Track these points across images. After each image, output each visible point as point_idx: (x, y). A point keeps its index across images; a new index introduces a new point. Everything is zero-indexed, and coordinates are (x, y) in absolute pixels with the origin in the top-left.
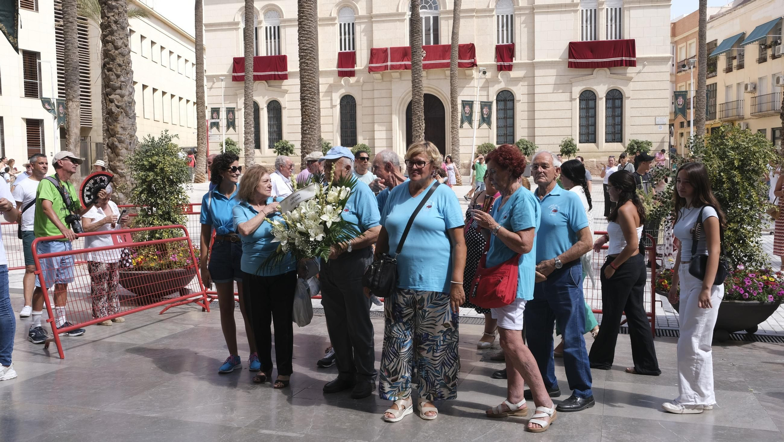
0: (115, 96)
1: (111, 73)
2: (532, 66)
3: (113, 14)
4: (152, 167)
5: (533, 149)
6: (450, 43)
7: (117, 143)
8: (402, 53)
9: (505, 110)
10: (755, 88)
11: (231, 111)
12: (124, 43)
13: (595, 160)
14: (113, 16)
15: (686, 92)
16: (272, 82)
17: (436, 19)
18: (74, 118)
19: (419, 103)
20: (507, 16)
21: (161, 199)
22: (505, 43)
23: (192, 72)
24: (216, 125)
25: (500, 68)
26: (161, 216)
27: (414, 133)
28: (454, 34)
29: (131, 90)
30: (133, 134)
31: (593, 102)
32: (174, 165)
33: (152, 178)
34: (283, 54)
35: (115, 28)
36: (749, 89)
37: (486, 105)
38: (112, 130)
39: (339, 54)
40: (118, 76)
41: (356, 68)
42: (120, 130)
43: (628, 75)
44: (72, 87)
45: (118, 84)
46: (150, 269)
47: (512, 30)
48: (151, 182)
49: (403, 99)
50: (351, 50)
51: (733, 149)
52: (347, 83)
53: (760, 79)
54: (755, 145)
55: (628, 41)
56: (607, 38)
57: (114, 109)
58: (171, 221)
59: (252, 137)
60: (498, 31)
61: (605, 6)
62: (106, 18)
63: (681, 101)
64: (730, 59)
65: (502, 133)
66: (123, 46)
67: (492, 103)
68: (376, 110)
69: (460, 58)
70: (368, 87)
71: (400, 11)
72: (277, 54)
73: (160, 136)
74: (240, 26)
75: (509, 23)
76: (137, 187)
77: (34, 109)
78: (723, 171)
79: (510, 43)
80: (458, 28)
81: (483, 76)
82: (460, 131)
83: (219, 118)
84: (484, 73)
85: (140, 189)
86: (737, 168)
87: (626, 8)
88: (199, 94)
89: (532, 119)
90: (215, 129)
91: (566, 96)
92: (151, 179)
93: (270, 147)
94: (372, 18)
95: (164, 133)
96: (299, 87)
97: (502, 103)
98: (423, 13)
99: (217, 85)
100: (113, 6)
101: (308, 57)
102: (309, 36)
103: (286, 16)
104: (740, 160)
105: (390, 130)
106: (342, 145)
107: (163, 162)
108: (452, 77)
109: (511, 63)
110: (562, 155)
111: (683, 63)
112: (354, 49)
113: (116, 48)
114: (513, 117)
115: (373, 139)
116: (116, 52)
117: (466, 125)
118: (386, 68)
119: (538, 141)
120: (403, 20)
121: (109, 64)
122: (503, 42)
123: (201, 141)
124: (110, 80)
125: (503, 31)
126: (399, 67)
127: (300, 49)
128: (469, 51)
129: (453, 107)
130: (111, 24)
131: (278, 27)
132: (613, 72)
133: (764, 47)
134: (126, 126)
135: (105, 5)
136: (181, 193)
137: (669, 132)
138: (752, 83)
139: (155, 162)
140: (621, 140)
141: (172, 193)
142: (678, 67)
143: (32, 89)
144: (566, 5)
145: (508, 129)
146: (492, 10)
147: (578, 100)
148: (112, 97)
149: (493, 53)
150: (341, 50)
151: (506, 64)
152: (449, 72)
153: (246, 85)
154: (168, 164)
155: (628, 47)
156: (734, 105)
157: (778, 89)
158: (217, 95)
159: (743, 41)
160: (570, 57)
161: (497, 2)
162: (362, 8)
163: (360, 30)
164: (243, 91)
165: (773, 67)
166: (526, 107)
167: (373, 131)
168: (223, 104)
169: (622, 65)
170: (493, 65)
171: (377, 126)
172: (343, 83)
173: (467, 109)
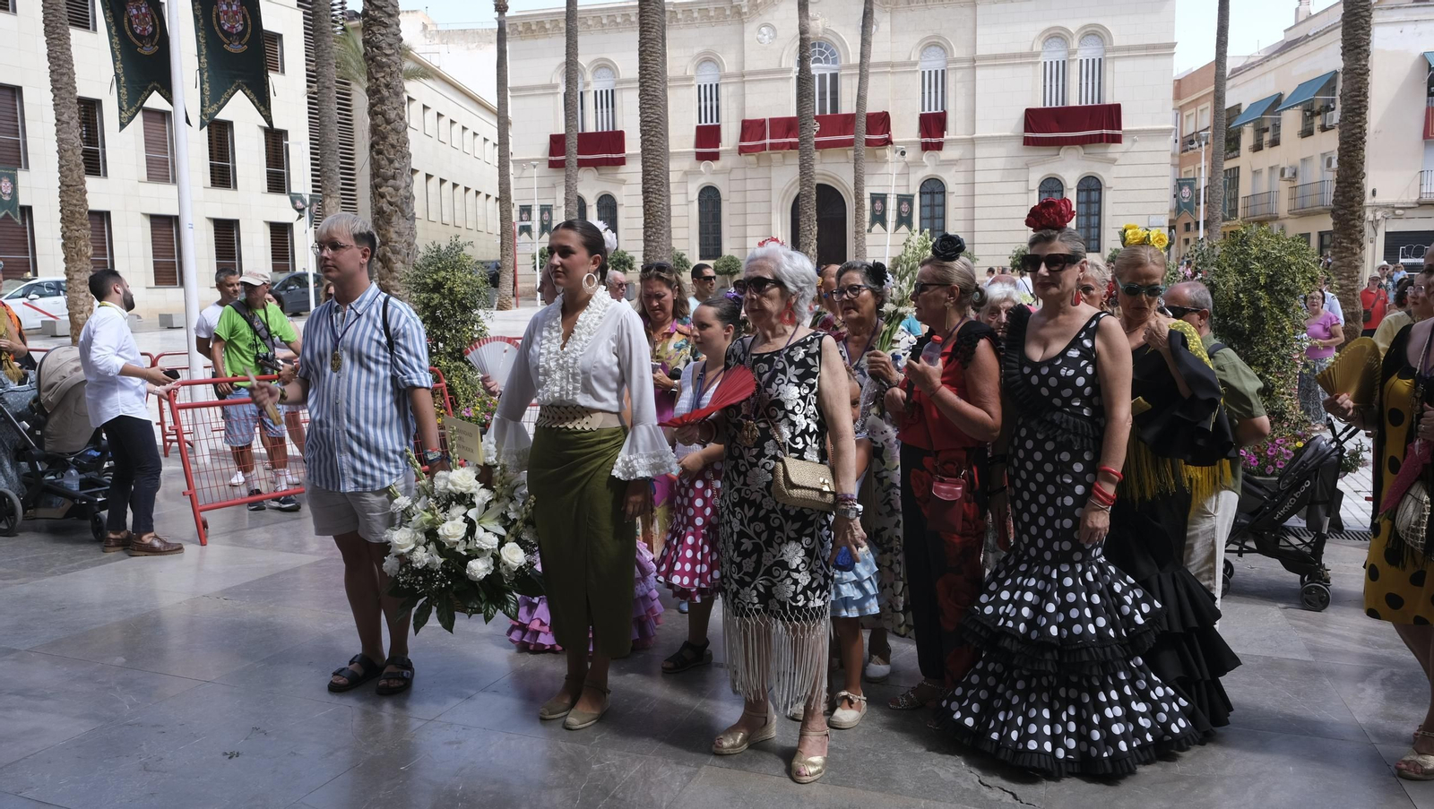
0: (387, 189)
1: (381, 156)
2: (972, 142)
3: (383, 75)
4: (438, 287)
6: (854, 110)
7: (389, 254)
8: (785, 127)
9: (932, 206)
10: (1295, 174)
11: (546, 209)
12: (398, 114)
14: (384, 77)
15: (1195, 179)
16: (605, 169)
17: (834, 77)
19: (808, 197)
20: (936, 72)
21: (450, 330)
22: (933, 111)
23: (493, 155)
24: (527, 229)
25: (926, 147)
26: (450, 354)
27: (802, 239)
28: (861, 99)
29: (408, 180)
30: (411, 241)
31: (1059, 194)
32: (468, 284)
33: (436, 301)
34: (618, 129)
35: (387, 94)
36: (1286, 176)
37: (905, 200)
39: (698, 128)
40: (391, 161)
41: (720, 148)
42: (394, 236)
43: (1110, 156)
44: (329, 177)
45: (390, 173)
47: (943, 92)
48: (436, 308)
49: (787, 191)
50: (715, 123)
51: (1258, 259)
52: (709, 169)
53: (1304, 160)
54: (1292, 253)
55: (1110, 106)
56: (1080, 102)
57: (386, 207)
58: (464, 361)
60: (923, 93)
61: (1079, 56)
62: (374, 80)
63: (1186, 192)
64: (1260, 131)
66: (397, 119)
67: (913, 196)
68: (749, 208)
69: (868, 132)
70: (738, 174)
71: (783, 66)
72: (611, 129)
73: (448, 244)
74: (558, 90)
75: (938, 81)
77: (281, 210)
78: (1244, 291)
79: (940, 110)
80: (866, 89)
81: (901, 158)
82: (868, 237)
83: (530, 220)
84: (903, 153)
86: (1262, 287)
87: (1110, 58)
88: (504, 185)
90: (525, 234)
91: (1020, 186)
94: (744, 76)
95: (454, 239)
96: (641, 175)
97: (928, 196)
98: (816, 69)
99: (526, 174)
100: (384, 63)
103: (622, 75)
104: (1268, 276)
106: (702, 257)
107: (452, 279)
108: (857, 160)
109: (941, 139)
111: (1190, 138)
112: (718, 121)
113: (388, 122)
114: (943, 217)
116: (388, 127)
117: (878, 227)
118: (763, 147)
119: (977, 251)
120: (788, 79)
121: (378, 144)
122: (930, 109)
123: (505, 252)
124: (380, 167)
125: (930, 93)
126: (782, 146)
127: (642, 121)
128: (881, 122)
129: (857, 203)
130: (381, 88)
131: (613, 91)
132: (1088, 151)
133: (1310, 112)
134: (402, 230)
135: (373, 62)
136: (477, 322)
137: (1168, 237)
138: (1291, 167)
139: (440, 280)
141: (464, 322)
142: (1184, 144)
143: (277, 182)
144: (1021, 55)
146: (915, 64)
147: (1037, 191)
148: (383, 190)
149: (915, 125)
150: (700, 122)
151: (934, 140)
152: (851, 153)
153: (567, 176)
154: (460, 283)
155: (1111, 115)
156: (1264, 199)
158: (528, 188)
159: (1279, 105)
160: (1027, 130)
161: (923, 50)
162: (730, 62)
163: (727, 93)
164: (564, 181)
165: (1322, 143)
166: (963, 202)
167: (744, 237)
168: (536, 200)
169: (1101, 141)
170: (916, 142)
171: (750, 230)
172: (702, 169)
173: (878, 205)
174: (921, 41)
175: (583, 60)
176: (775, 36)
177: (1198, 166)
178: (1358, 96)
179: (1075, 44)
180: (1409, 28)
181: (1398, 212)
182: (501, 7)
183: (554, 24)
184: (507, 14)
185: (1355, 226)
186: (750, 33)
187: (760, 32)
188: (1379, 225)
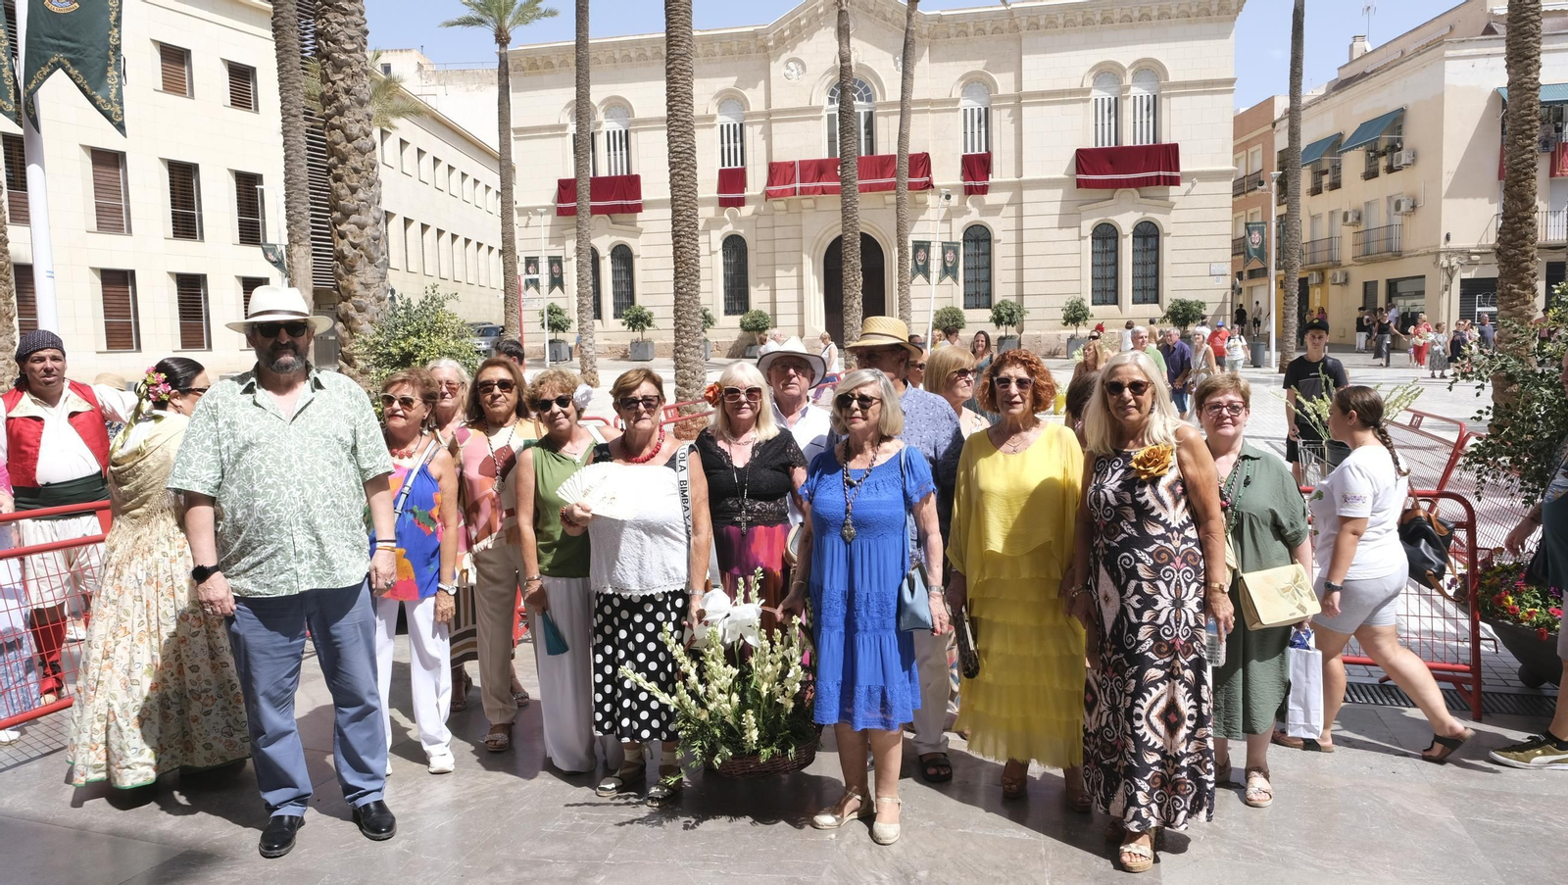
0: (349, 226)
1: (340, 184)
2: (1019, 187)
3: (342, 76)
5: (1022, 316)
6: (894, 151)
7: (353, 313)
8: (817, 170)
9: (977, 255)
10: (1359, 218)
11: (555, 262)
14: (342, 80)
15: (1265, 223)
16: (618, 217)
17: (869, 116)
18: (302, 272)
19: (852, 244)
20: (979, 110)
22: (976, 152)
24: (535, 283)
25: (970, 191)
28: (903, 138)
29: (377, 216)
30: (382, 295)
31: (1113, 241)
34: (634, 172)
35: (347, 102)
36: (1350, 220)
37: (948, 247)
38: (344, 288)
39: (721, 171)
40: (353, 190)
41: (746, 194)
42: (358, 288)
43: (1171, 199)
44: (297, 222)
45: (352, 206)
49: (820, 240)
50: (739, 166)
52: (734, 217)
53: (1367, 204)
55: (1167, 147)
56: (1135, 142)
57: (348, 251)
59: (589, 301)
60: (965, 133)
61: (1133, 92)
62: (330, 84)
63: (1256, 237)
64: (1319, 174)
65: (972, 290)
66: (362, 133)
67: (957, 244)
68: (779, 258)
69: (911, 175)
70: (764, 222)
71: (813, 104)
72: (625, 173)
73: (423, 298)
74: (567, 131)
75: (986, 117)
77: (254, 260)
79: (983, 151)
80: (908, 127)
81: (946, 203)
82: (911, 288)
83: (538, 273)
84: (948, 197)
87: (1165, 95)
88: (507, 236)
89: (1020, 269)
90: (532, 289)
91: (1073, 233)
93: (616, 316)
94: (770, 115)
95: (430, 291)
97: (973, 244)
99: (535, 220)
100: (342, 61)
101: (684, 166)
102: (685, 130)
103: (639, 114)
105: (800, 288)
106: (727, 313)
107: (427, 348)
108: (898, 204)
109: (986, 183)
110: (1066, 324)
113: (350, 139)
114: (989, 267)
115: (773, 302)
116: (349, 145)
117: (920, 278)
118: (794, 192)
119: (1027, 303)
120: (819, 118)
121: (336, 167)
122: (973, 150)
123: (509, 309)
124: (339, 197)
125: (973, 132)
126: (815, 190)
127: (671, 151)
128: (922, 164)
129: (899, 251)
130: (339, 95)
131: (627, 132)
132: (1143, 195)
133: (1373, 154)
134: (370, 281)
135: (328, 60)
137: (1230, 287)
138: (1354, 211)
140: (1157, 302)
143: (250, 232)
144: (1071, 92)
145: (982, 284)
146: (957, 101)
147: (1090, 239)
148: (342, 228)
149: (957, 167)
150: (723, 165)
151: (978, 183)
152: (891, 198)
153: (578, 222)
155: (1167, 156)
156: (1325, 245)
157: (1397, 219)
158: (536, 238)
159: (1340, 146)
160: (1078, 172)
161: (964, 87)
162: (755, 99)
163: (753, 135)
164: (575, 230)
165: (1387, 185)
166: (1012, 250)
167: (773, 290)
168: (544, 251)
169: (1158, 184)
170: (959, 186)
171: (779, 283)
172: (726, 216)
173: (922, 254)
174: (961, 79)
175: (598, 94)
176: (804, 69)
177: (1251, 211)
178: (1529, 115)
179: (1128, 80)
180: (1479, 62)
181: (1474, 257)
182: (502, 39)
183: (561, 58)
184: (510, 48)
185: (1527, 269)
186: (777, 68)
187: (788, 68)
188: (1453, 272)
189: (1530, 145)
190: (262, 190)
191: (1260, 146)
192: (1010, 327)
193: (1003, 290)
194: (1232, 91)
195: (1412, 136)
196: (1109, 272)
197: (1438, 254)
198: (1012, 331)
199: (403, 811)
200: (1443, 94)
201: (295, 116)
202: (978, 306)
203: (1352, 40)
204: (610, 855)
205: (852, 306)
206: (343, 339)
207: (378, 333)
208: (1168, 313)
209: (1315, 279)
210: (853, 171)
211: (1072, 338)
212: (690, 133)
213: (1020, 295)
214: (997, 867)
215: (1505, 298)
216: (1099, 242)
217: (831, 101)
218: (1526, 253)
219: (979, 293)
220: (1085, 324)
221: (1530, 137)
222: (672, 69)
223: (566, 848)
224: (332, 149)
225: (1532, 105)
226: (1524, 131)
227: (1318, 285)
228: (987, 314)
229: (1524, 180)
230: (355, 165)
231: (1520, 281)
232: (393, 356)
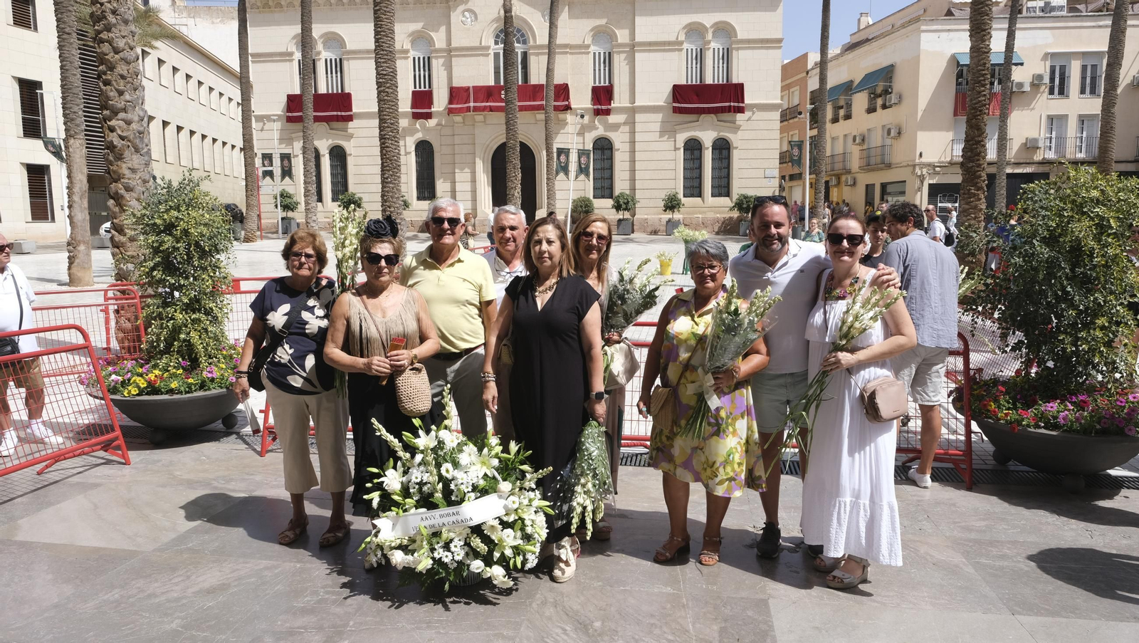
0: (118, 122)
1: (108, 87)
2: (632, 111)
4: (169, 228)
5: (634, 204)
6: (543, 81)
7: (122, 192)
8: (487, 93)
9: (603, 159)
10: (863, 140)
11: (286, 158)
13: (700, 216)
16: (335, 124)
17: (525, 55)
18: (78, 160)
19: (514, 149)
20: (605, 54)
21: (187, 278)
22: (602, 84)
23: (237, 113)
24: (269, 174)
25: (597, 113)
27: (509, 184)
28: (550, 71)
29: (141, 114)
30: (147, 178)
31: (698, 152)
32: (205, 225)
33: (169, 245)
34: (347, 91)
35: (114, 21)
36: (857, 141)
37: (582, 153)
38: (115, 172)
39: (413, 92)
40: (121, 93)
41: (432, 110)
42: (127, 172)
43: (737, 123)
44: (72, 120)
45: (121, 105)
46: (171, 391)
47: (610, 69)
48: (168, 252)
49: (488, 146)
50: (427, 88)
52: (423, 127)
53: (869, 130)
55: (736, 85)
56: (714, 81)
57: (117, 141)
59: (313, 188)
60: (595, 70)
61: (713, 45)
62: (99, 5)
63: (796, 151)
64: (837, 108)
65: (599, 185)
66: (126, 47)
68: (457, 158)
69: (555, 99)
70: (447, 131)
71: (483, 44)
72: (340, 91)
73: (181, 179)
74: (294, 57)
75: (609, 60)
76: (145, 261)
77: (37, 153)
79: (607, 84)
80: (553, 64)
81: (581, 121)
82: (556, 183)
83: (272, 166)
84: (582, 116)
85: (151, 264)
87: (735, 49)
88: (247, 137)
89: (633, 171)
90: (268, 178)
91: (670, 145)
92: (167, 246)
93: (334, 200)
94: (450, 51)
95: (187, 174)
97: (600, 152)
99: (269, 125)
101: (388, 85)
102: (389, 57)
103: (349, 46)
105: (474, 181)
106: (419, 198)
107: (186, 220)
108: (546, 121)
109: (609, 107)
110: (665, 211)
113: (117, 51)
114: (611, 168)
116: (116, 56)
117: (562, 175)
118: (468, 109)
119: (638, 195)
120: (487, 55)
121: (105, 74)
122: (600, 83)
123: (250, 193)
124: (108, 98)
125: (600, 70)
126: (484, 109)
129: (547, 155)
130: (106, 14)
131: (340, 60)
132: (720, 119)
133: (874, 96)
134: (136, 166)
136: (219, 268)
137: (778, 186)
138: (860, 135)
139: (172, 220)
140: (728, 194)
141: (204, 269)
143: (33, 128)
144: (669, 43)
145: (606, 181)
146: (588, 46)
147: (682, 150)
148: (113, 123)
149: (588, 95)
150: (415, 88)
151: (603, 107)
152: (541, 116)
153: (304, 127)
154: (196, 222)
155: (736, 92)
156: (840, 158)
157: (888, 142)
158: (269, 139)
159: (851, 90)
160: (674, 102)
161: (594, 37)
162: (439, 39)
163: (437, 65)
164: (301, 134)
165: (882, 117)
166: (627, 157)
167: (453, 183)
168: (277, 149)
169: (729, 111)
170: (590, 108)
171: (458, 176)
172: (418, 126)
173: (563, 158)
174: (592, 30)
175: (318, 30)
176: (476, 18)
177: (791, 133)
178: (984, 70)
179: (709, 36)
180: (944, 35)
181: (938, 169)
183: (288, 1)
186: (456, 17)
187: (464, 16)
188: (924, 179)
189: (984, 91)
190: (42, 94)
191: (798, 87)
192: (626, 212)
193: (621, 186)
194: (780, 47)
195: (899, 84)
196: (696, 174)
197: (914, 166)
198: (627, 215)
199: (176, 595)
200: (919, 56)
201: (69, 34)
202: (603, 197)
203: (859, 16)
204: (351, 623)
205: (513, 195)
206: (114, 213)
207: (144, 208)
208: (736, 204)
209: (834, 182)
210: (514, 95)
211: (669, 221)
212: (393, 60)
213: (633, 189)
214: (652, 616)
215: (966, 196)
216: (689, 152)
217: (496, 43)
218: (980, 165)
219: (604, 187)
220: (679, 211)
221: (984, 86)
222: (378, 10)
223: (314, 619)
224: (102, 59)
225: (985, 64)
226: (980, 82)
227: (835, 186)
228: (609, 203)
229: (979, 115)
230: (121, 72)
231: (975, 185)
232: (158, 226)
